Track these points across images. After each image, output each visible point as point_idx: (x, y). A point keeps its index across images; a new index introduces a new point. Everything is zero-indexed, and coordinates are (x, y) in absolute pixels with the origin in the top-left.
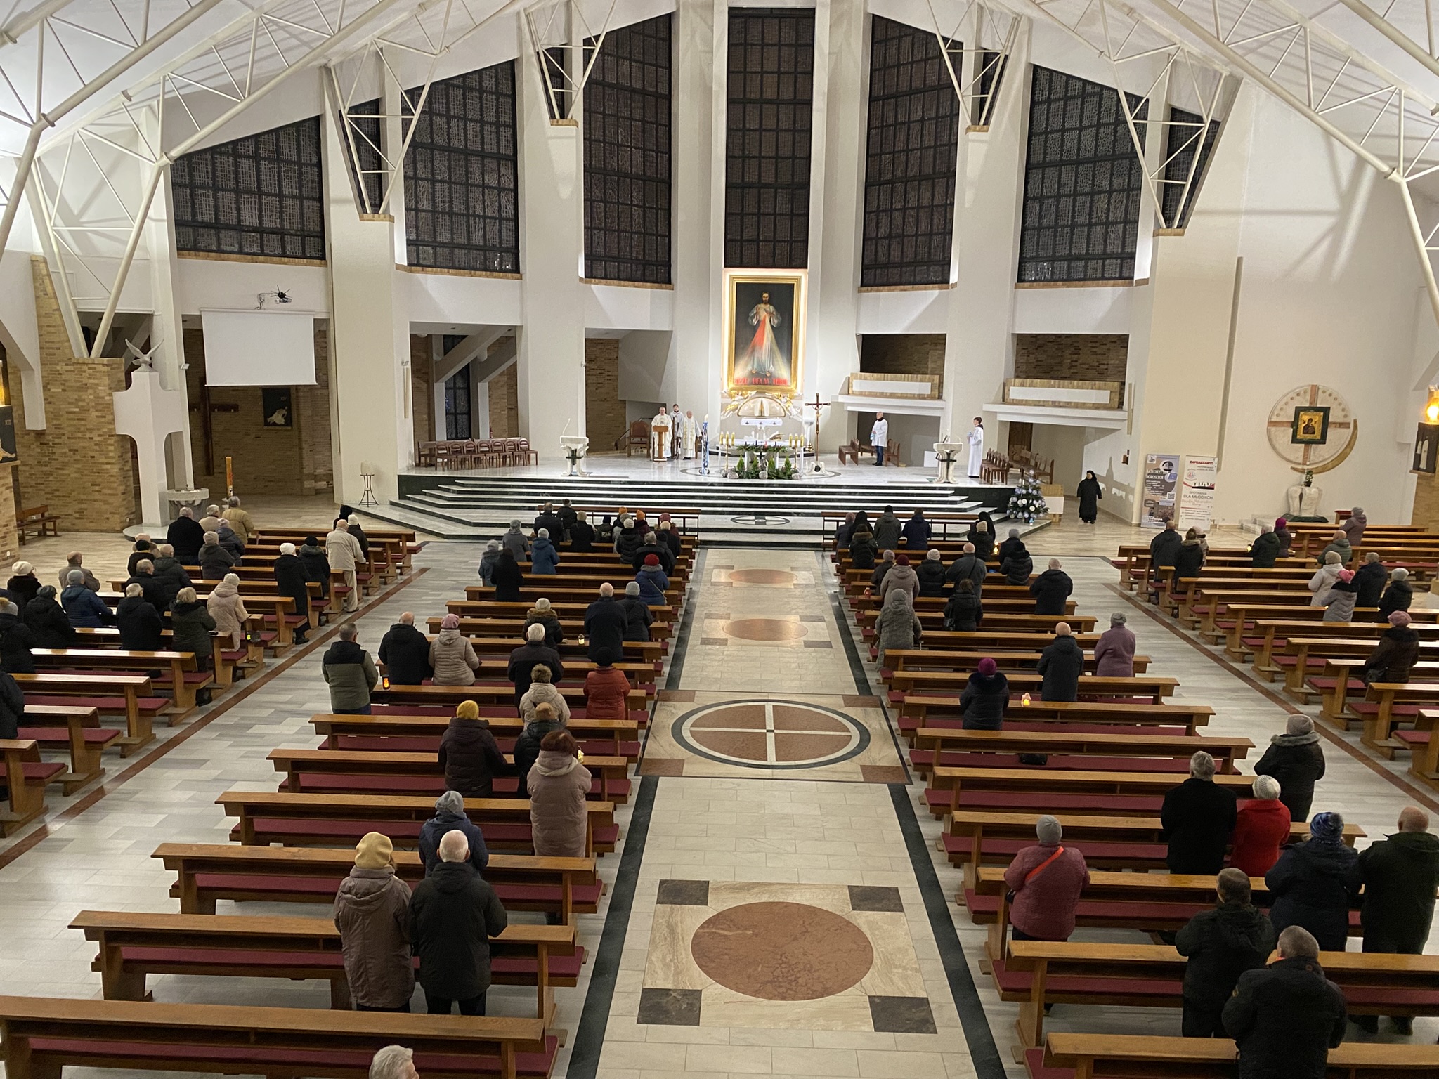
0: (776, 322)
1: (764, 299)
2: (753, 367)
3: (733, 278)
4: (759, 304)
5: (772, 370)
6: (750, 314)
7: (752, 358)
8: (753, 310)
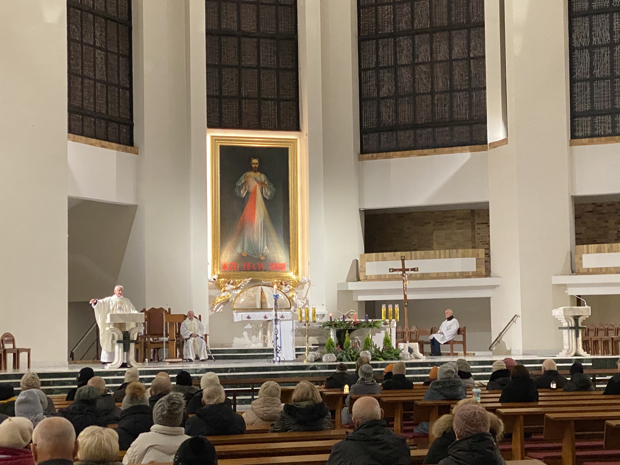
0: (268, 193)
1: (253, 165)
2: (243, 249)
3: (216, 140)
4: (247, 171)
5: (267, 252)
6: (237, 183)
7: (242, 237)
8: (240, 179)
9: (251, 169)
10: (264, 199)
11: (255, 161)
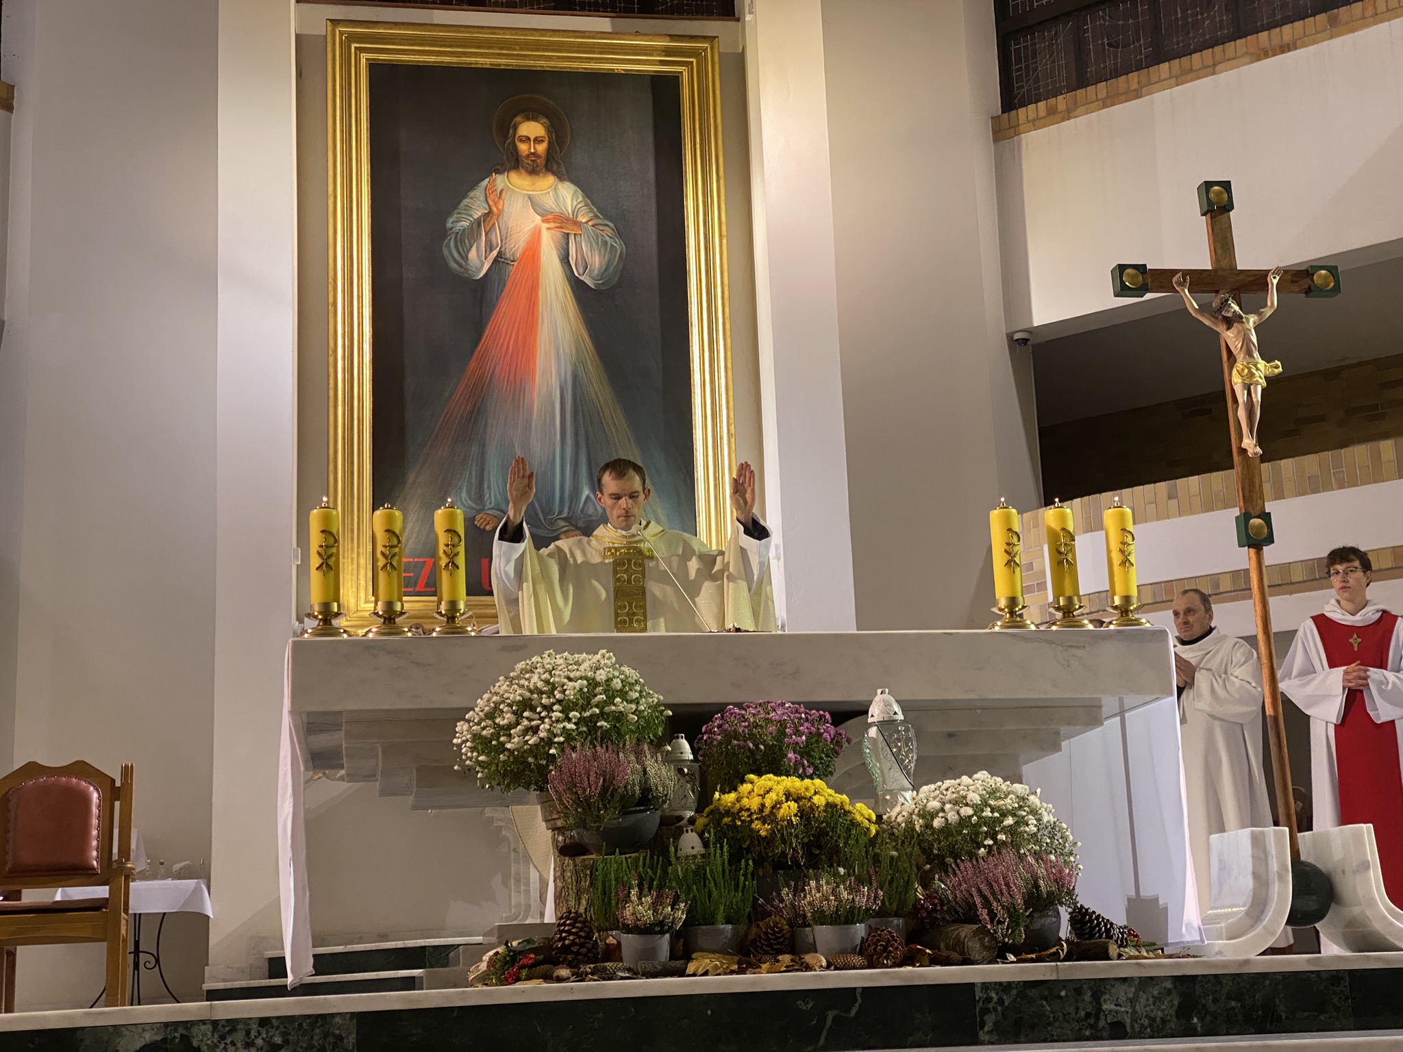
0: (593, 261)
1: (523, 147)
2: (479, 497)
3: (352, 38)
4: (498, 172)
5: (591, 511)
6: (451, 220)
7: (475, 449)
8: (466, 201)
9: (514, 162)
10: (577, 286)
11: (531, 129)
